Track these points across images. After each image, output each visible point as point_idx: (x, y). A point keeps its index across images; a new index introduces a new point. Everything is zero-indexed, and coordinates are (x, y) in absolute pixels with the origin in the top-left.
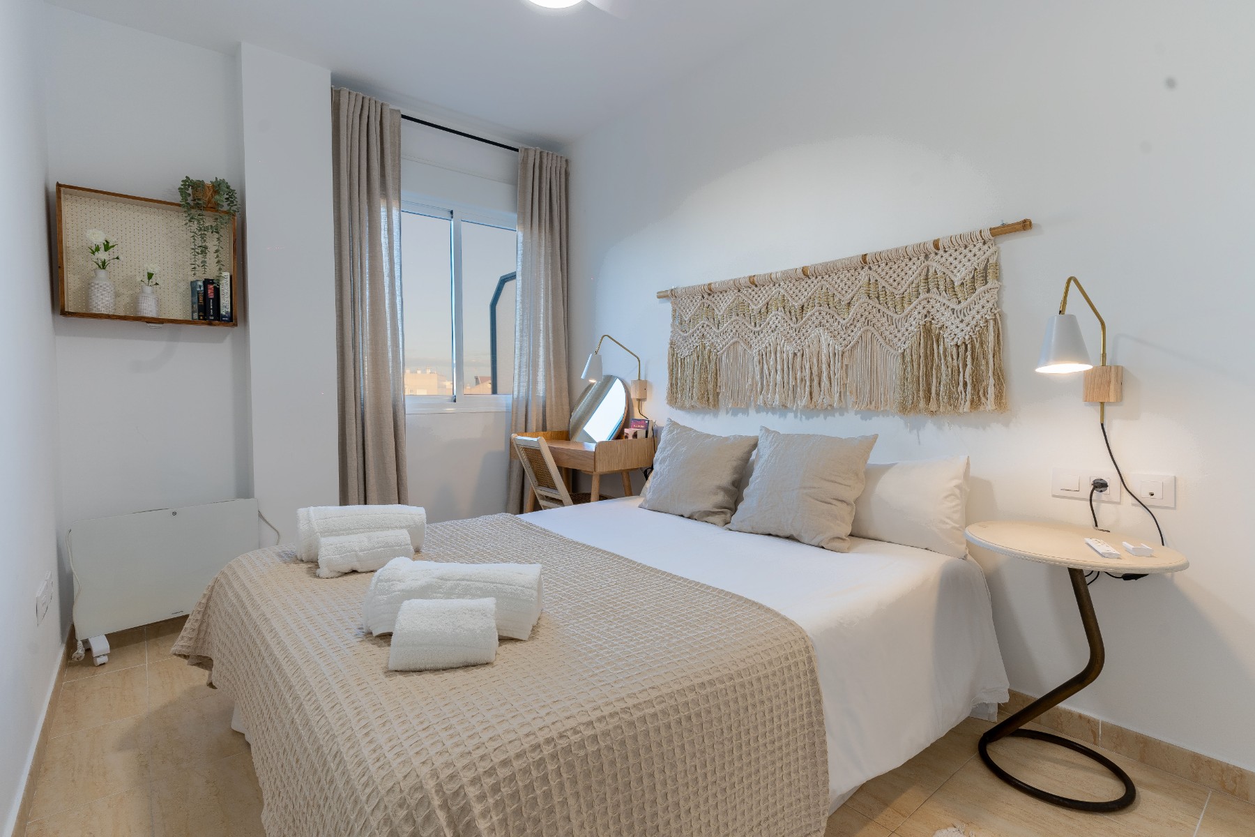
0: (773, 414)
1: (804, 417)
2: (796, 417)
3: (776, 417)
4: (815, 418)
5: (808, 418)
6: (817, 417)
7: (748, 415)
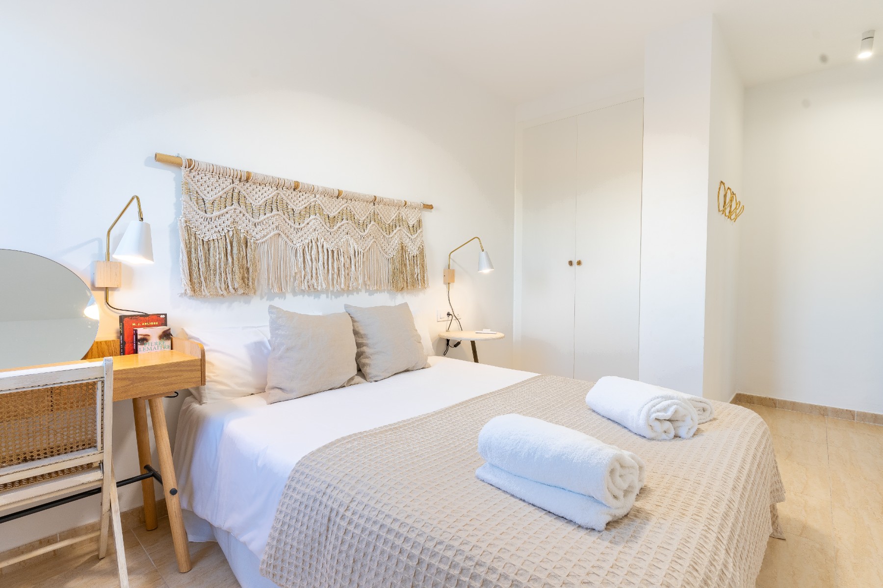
0: (309, 296)
1: (333, 297)
2: (327, 297)
3: (312, 298)
4: (341, 297)
5: (336, 297)
6: (342, 296)
7: (285, 299)
